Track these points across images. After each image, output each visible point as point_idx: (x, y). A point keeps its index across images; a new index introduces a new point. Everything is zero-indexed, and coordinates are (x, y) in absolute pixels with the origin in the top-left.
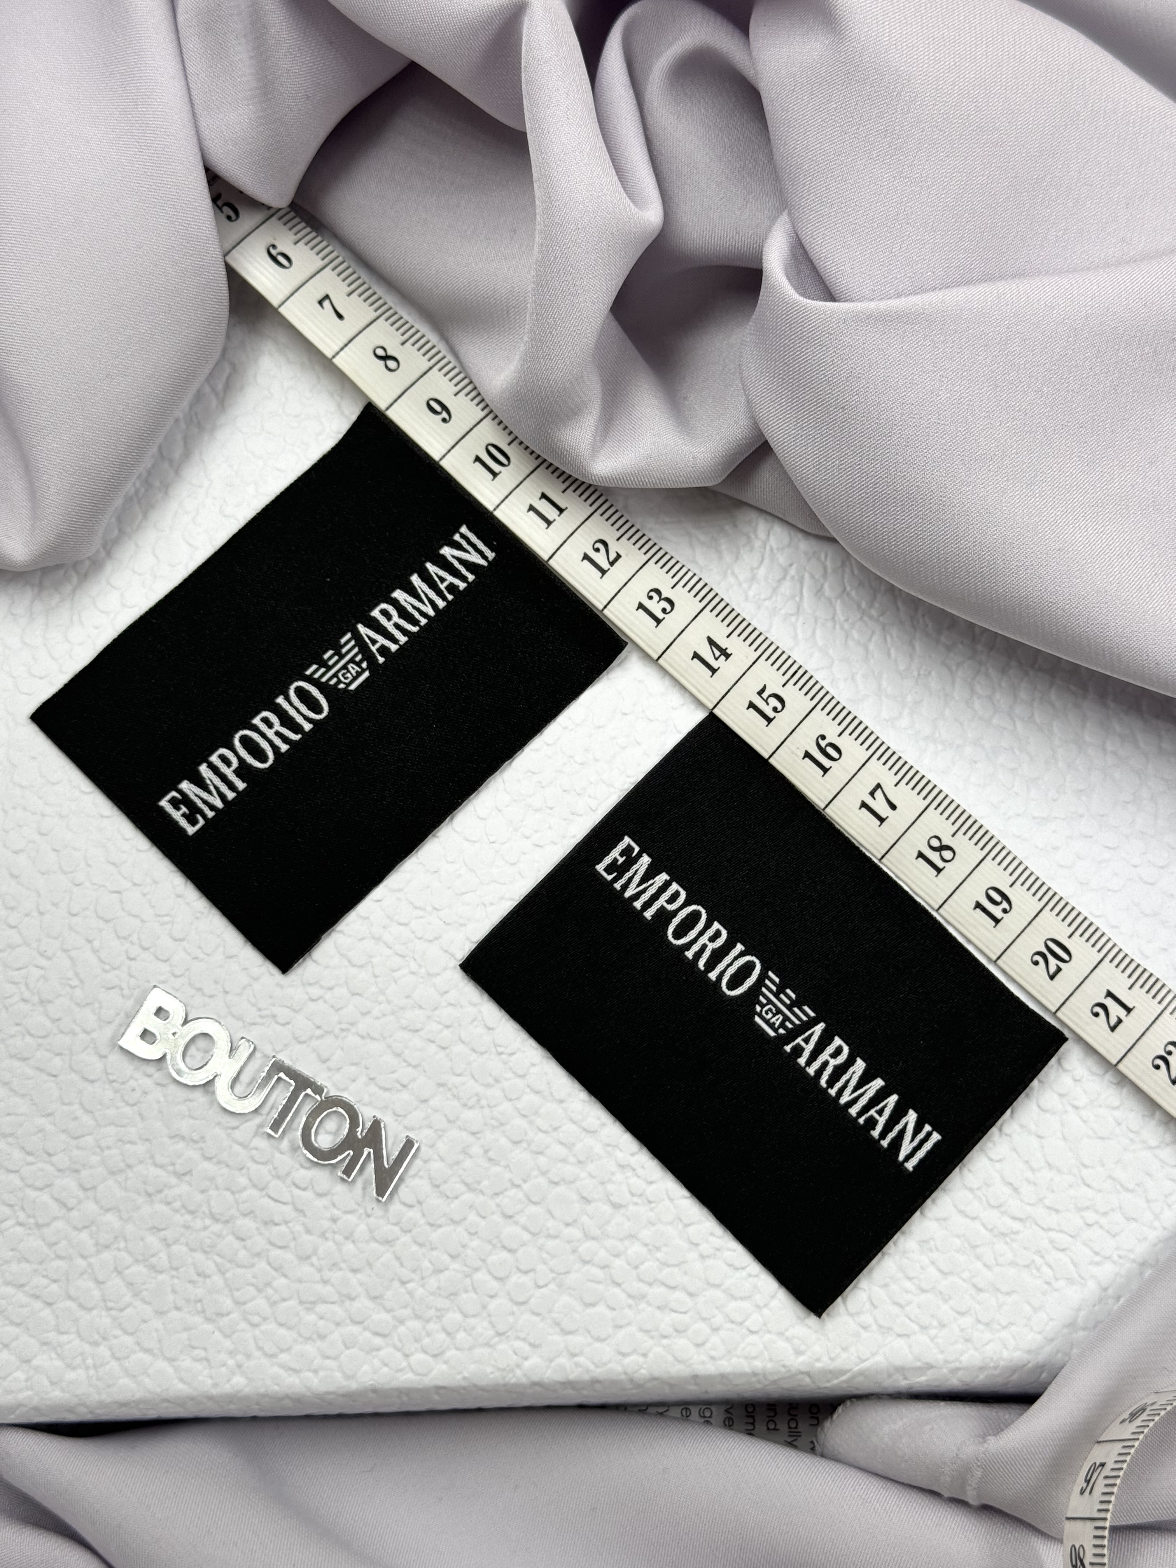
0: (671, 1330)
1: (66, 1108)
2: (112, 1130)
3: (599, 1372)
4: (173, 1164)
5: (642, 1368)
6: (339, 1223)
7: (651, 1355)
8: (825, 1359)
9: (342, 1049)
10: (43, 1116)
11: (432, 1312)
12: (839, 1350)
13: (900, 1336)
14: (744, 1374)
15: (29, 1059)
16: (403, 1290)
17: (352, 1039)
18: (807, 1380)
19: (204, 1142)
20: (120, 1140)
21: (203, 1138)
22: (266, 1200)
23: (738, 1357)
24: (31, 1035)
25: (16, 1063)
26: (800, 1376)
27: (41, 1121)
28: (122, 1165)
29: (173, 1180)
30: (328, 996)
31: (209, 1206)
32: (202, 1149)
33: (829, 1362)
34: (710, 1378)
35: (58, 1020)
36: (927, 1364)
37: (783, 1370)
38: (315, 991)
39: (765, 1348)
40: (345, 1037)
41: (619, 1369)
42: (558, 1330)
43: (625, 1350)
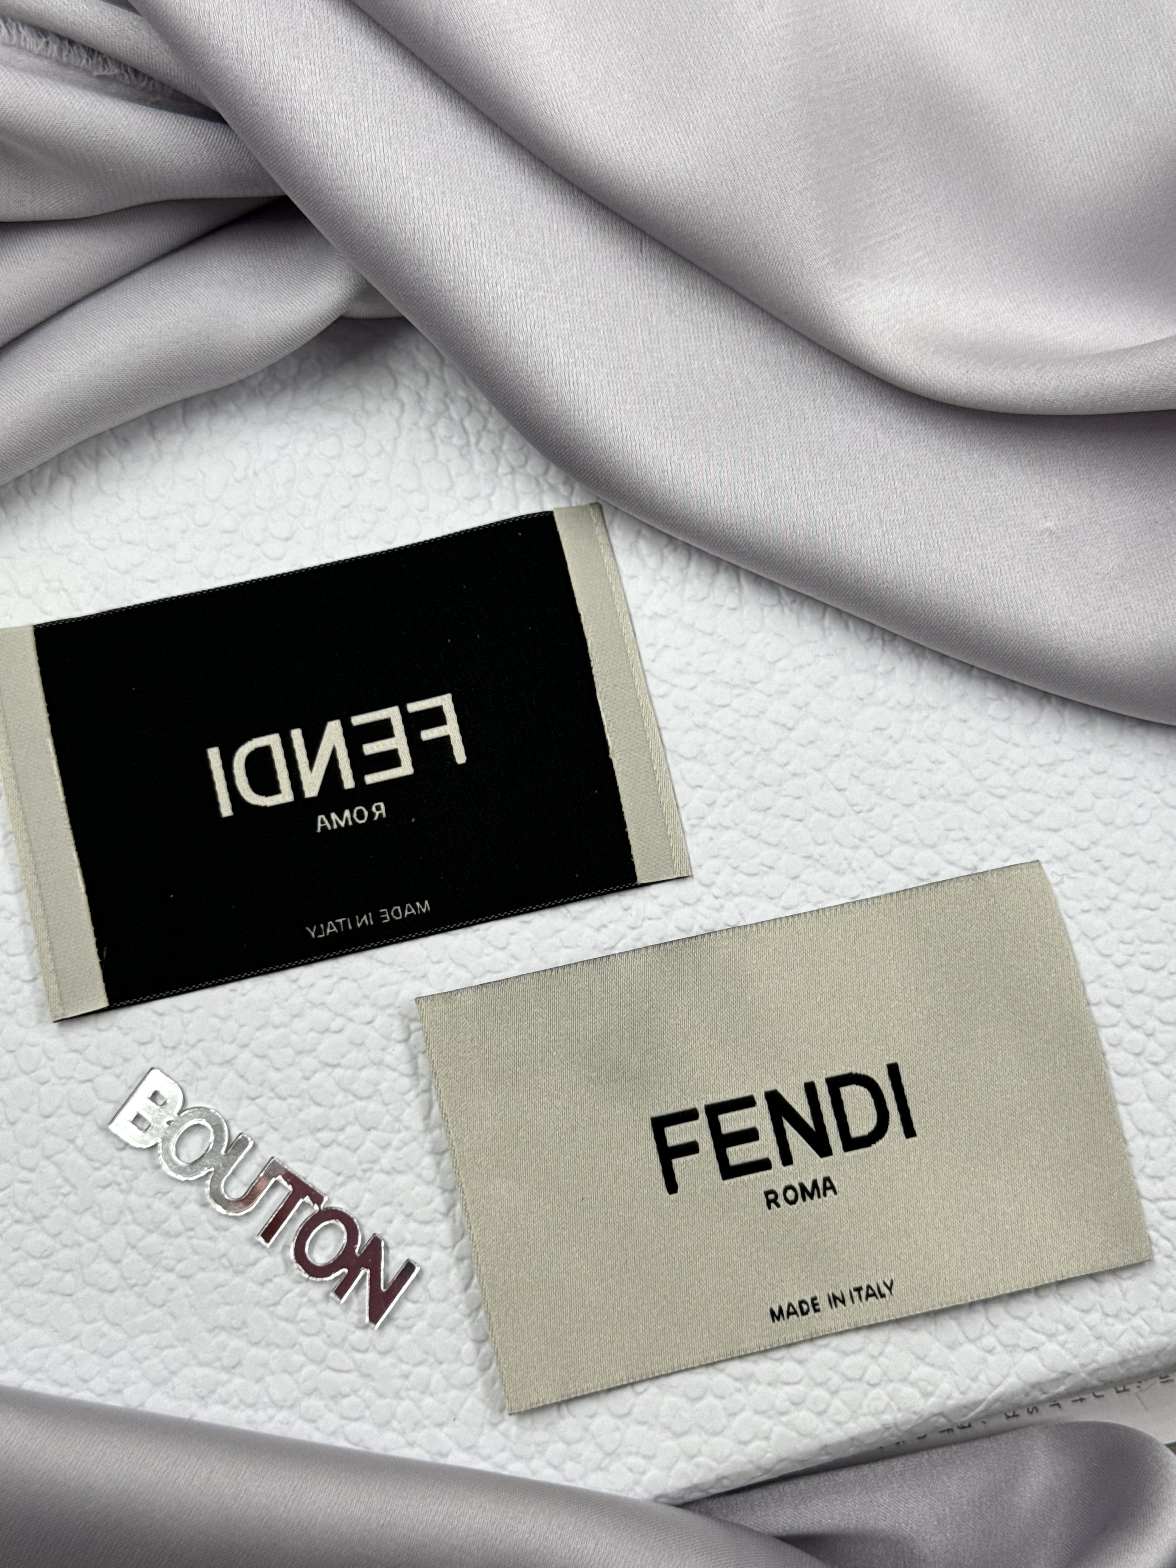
0: (788, 1404)
1: (90, 1327)
2: (144, 1338)
3: (723, 1469)
4: (219, 1359)
5: (766, 1452)
6: (411, 1378)
7: (774, 1437)
8: (956, 1394)
9: (369, 1190)
10: (68, 1342)
11: (533, 1448)
12: (968, 1381)
13: (1027, 1351)
14: (874, 1432)
15: (37, 1284)
16: (496, 1433)
17: (378, 1178)
18: (942, 1420)
19: (246, 1327)
20: (156, 1347)
21: (244, 1323)
22: (328, 1374)
23: (865, 1415)
24: (34, 1257)
25: (25, 1292)
26: (935, 1418)
27: (66, 1347)
28: (165, 1373)
29: (224, 1377)
30: (341, 1137)
31: (268, 1395)
32: (246, 1335)
33: (961, 1397)
34: (840, 1444)
35: (60, 1234)
36: (1063, 1373)
37: (915, 1417)
38: (325, 1136)
39: (892, 1399)
40: (369, 1178)
41: (743, 1459)
42: (670, 1435)
43: (745, 1437)
